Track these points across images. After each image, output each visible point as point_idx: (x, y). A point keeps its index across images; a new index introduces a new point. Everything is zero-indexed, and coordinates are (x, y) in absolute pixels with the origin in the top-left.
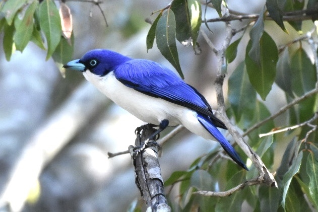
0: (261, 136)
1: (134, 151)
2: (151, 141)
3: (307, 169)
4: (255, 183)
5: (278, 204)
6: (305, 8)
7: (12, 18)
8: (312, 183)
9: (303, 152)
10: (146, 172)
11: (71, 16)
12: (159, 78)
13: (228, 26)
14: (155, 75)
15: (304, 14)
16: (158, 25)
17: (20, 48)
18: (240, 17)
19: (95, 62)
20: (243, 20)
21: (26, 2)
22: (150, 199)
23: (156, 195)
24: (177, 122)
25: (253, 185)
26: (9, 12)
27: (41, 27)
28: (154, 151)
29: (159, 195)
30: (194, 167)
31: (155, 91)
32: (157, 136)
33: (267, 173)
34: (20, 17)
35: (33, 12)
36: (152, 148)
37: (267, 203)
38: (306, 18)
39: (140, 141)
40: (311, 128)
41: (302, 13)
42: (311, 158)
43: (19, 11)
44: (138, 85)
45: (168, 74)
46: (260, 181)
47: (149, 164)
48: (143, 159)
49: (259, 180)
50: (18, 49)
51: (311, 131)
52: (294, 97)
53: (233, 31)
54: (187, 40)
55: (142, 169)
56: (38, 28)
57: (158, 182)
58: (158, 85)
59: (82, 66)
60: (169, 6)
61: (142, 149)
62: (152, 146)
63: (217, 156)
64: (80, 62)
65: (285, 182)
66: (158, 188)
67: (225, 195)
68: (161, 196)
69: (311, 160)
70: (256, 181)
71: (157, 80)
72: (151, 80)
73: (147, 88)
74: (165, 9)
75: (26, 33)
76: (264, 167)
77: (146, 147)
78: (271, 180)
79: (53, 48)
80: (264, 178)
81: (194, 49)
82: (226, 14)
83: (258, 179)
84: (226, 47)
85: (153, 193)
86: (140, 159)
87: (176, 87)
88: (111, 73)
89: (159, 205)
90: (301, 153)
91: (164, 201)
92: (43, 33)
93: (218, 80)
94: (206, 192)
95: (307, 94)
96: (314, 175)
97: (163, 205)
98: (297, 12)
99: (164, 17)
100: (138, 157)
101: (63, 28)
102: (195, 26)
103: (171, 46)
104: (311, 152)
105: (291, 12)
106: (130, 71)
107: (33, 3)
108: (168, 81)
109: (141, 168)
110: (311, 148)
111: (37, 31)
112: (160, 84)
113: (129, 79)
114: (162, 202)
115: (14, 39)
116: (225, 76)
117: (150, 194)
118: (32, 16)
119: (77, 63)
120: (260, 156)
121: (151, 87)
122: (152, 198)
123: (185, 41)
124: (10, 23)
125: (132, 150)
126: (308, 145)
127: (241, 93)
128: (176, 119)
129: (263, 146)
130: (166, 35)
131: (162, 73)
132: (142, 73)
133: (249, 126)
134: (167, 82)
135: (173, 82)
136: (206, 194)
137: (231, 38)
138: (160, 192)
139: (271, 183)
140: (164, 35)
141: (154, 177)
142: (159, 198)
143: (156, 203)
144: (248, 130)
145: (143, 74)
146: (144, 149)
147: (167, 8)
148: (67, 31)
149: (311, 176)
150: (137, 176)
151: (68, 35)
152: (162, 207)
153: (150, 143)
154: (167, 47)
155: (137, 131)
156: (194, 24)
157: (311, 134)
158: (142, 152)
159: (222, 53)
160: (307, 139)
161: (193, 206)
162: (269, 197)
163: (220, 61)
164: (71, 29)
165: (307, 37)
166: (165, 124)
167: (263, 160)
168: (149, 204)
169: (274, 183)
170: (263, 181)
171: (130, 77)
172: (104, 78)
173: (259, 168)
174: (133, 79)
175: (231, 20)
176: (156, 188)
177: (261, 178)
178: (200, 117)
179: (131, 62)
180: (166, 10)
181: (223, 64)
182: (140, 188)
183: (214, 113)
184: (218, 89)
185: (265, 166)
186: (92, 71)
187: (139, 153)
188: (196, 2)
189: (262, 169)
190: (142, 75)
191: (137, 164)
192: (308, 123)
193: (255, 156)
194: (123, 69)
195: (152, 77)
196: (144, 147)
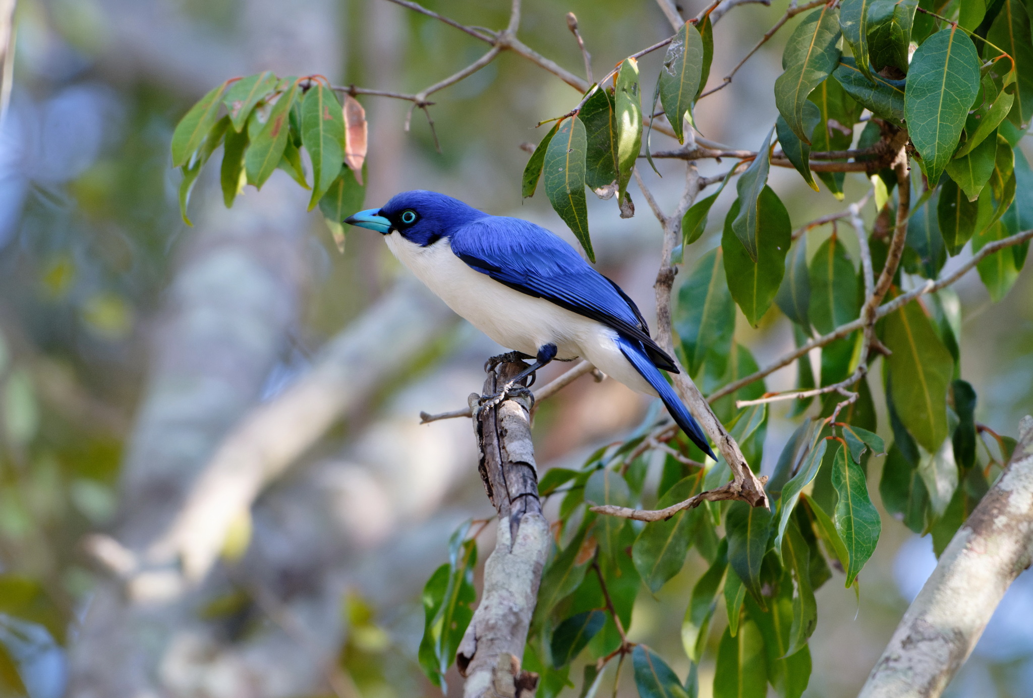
0: (741, 404)
1: (480, 404)
2: (517, 386)
3: (833, 478)
4: (724, 496)
5: (765, 546)
6: (853, 147)
7: (245, 118)
8: (840, 506)
9: (828, 441)
10: (502, 447)
11: (366, 124)
12: (545, 257)
13: (691, 170)
14: (536, 250)
15: (851, 160)
16: (551, 148)
17: (257, 181)
18: (719, 152)
19: (413, 216)
20: (722, 159)
21: (276, 88)
22: (507, 502)
23: (521, 496)
24: (575, 352)
25: (718, 500)
26: (238, 106)
27: (303, 141)
28: (523, 407)
29: (527, 495)
30: (594, 465)
31: (534, 284)
32: (530, 378)
33: (751, 478)
34: (261, 118)
35: (288, 108)
36: (519, 400)
37: (743, 544)
38: (853, 169)
39: (495, 386)
40: (846, 398)
41: (847, 156)
42: (842, 455)
43: (260, 105)
44: (498, 270)
45: (563, 251)
46: (733, 494)
47: (509, 432)
48: (498, 421)
49: (732, 490)
50: (250, 182)
51: (845, 403)
52: (810, 335)
53: (701, 181)
54: (605, 186)
55: (495, 442)
56: (298, 144)
57: (526, 470)
58: (540, 271)
59: (385, 222)
60: (576, 111)
61: (497, 401)
62: (519, 396)
63: (642, 445)
64: (381, 213)
65: (785, 501)
66: (525, 481)
67: (657, 518)
68: (531, 498)
69: (843, 459)
70: (726, 492)
71: (538, 260)
72: (525, 259)
73: (517, 276)
74: (566, 117)
75: (271, 150)
76: (743, 465)
77: (507, 397)
78: (757, 492)
79: (324, 187)
80: (742, 487)
81: (620, 206)
82: (689, 145)
83: (729, 487)
84: (683, 213)
85: (514, 491)
86: (492, 420)
87: (576, 277)
88: (444, 240)
89: (527, 515)
90: (824, 442)
91: (536, 509)
92: (305, 154)
93: (663, 279)
94: (618, 508)
95: (840, 329)
96: (847, 491)
97: (533, 516)
98: (837, 152)
99: (564, 131)
100: (488, 416)
101: (349, 149)
102: (627, 156)
103: (573, 193)
104: (843, 444)
105: (823, 153)
106: (484, 238)
107: (289, 91)
108: (562, 263)
109: (492, 440)
110: (844, 433)
111: (294, 147)
112: (544, 269)
113: (482, 257)
114: (532, 510)
115: (243, 162)
116: (676, 272)
117: (508, 494)
118: (286, 116)
119: (374, 215)
120: (737, 441)
121: (528, 273)
122: (512, 501)
123: (602, 189)
124: (238, 129)
125: (475, 402)
126: (839, 428)
127: (704, 318)
128: (574, 343)
129: (745, 425)
130: (564, 168)
131: (550, 246)
132: (508, 244)
133: (715, 390)
134: (559, 266)
135: (573, 267)
136: (619, 514)
137: (696, 194)
138: (529, 490)
139: (756, 499)
140: (560, 169)
141: (518, 460)
142: (526, 501)
143: (519, 512)
144: (712, 396)
145: (511, 247)
146: (501, 402)
147: (571, 115)
148: (355, 155)
149: (840, 490)
150: (482, 455)
151: (356, 163)
152: (531, 520)
153: (515, 390)
154: (565, 194)
155: (489, 366)
156: (624, 152)
157: (844, 409)
158: (497, 407)
159: (676, 223)
160: (837, 419)
161: (586, 544)
162: (746, 531)
163: (671, 239)
164: (364, 152)
165: (849, 214)
166: (547, 354)
167: (744, 449)
168: (503, 511)
169: (762, 499)
170: (740, 494)
171: (483, 250)
172: (429, 249)
173: (733, 466)
174: (490, 256)
175: (697, 158)
176: (521, 480)
177: (736, 487)
178: (624, 343)
179: (486, 220)
180: (569, 119)
181: (676, 244)
182: (487, 481)
183: (652, 337)
184: (661, 297)
185: (745, 462)
186: (404, 235)
187: (491, 408)
188: (634, 107)
189: (740, 468)
190: (509, 249)
191: (484, 430)
192: (840, 387)
193: (728, 441)
194: (467, 235)
195: (529, 254)
196: (502, 396)
